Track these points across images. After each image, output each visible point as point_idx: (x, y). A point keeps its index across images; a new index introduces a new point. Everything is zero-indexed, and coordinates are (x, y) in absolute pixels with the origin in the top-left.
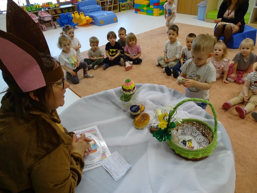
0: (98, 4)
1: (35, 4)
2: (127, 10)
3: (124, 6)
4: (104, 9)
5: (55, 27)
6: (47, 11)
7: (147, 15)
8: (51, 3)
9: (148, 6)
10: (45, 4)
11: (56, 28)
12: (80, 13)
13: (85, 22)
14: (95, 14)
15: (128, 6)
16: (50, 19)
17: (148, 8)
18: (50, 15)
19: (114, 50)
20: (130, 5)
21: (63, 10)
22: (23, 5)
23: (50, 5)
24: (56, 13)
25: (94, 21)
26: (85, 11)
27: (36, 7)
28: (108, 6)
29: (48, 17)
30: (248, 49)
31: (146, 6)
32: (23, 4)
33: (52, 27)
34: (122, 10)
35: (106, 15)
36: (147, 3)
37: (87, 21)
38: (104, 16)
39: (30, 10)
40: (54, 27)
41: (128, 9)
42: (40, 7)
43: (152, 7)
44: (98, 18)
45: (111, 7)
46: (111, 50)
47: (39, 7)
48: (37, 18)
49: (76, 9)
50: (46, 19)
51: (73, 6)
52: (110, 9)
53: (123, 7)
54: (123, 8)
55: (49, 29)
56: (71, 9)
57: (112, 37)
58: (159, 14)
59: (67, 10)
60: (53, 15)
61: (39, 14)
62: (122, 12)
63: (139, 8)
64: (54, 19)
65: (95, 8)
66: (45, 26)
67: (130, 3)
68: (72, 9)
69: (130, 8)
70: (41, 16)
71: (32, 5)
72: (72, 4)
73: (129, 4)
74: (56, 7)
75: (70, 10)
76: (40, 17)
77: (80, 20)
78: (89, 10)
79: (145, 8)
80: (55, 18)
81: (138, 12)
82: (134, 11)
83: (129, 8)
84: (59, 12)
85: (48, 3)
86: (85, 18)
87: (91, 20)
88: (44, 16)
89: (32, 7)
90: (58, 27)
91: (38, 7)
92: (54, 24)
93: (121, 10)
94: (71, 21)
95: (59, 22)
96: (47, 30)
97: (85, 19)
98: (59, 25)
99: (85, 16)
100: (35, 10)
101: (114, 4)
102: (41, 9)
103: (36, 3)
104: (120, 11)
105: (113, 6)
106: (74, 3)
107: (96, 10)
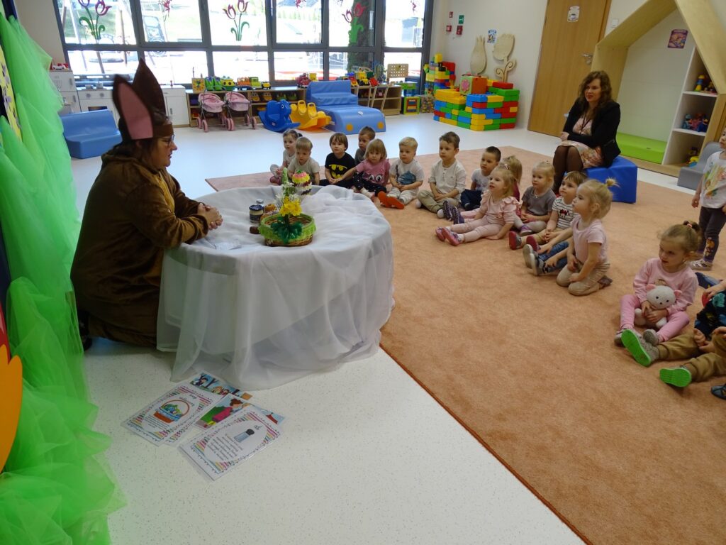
0: (353, 91)
1: (224, 77)
2: (421, 111)
3: (414, 104)
4: (363, 104)
5: (253, 126)
6: (245, 94)
7: (458, 125)
8: (256, 80)
9: (462, 107)
10: (244, 80)
11: (253, 128)
12: (309, 104)
13: (314, 123)
14: (339, 111)
15: (423, 105)
16: (245, 108)
17: (461, 111)
18: (247, 101)
19: (341, 168)
20: (429, 103)
21: (278, 96)
22: (199, 77)
23: (253, 83)
24: (262, 100)
25: (333, 123)
26: (322, 101)
27: (225, 83)
28: (374, 99)
29: (242, 104)
30: (540, 177)
31: (458, 107)
32: (201, 76)
33: (247, 126)
34: (408, 111)
35: (361, 113)
36: (461, 101)
37: (320, 120)
38: (356, 117)
39: (212, 88)
40: (250, 125)
41: (423, 111)
42: (233, 85)
43: (469, 109)
44: (343, 118)
45: (382, 101)
46: (334, 167)
47: (230, 83)
48: (222, 103)
49: (304, 97)
50: (238, 108)
51: (300, 89)
52: (377, 105)
53: (410, 104)
54: (410, 108)
55: (240, 129)
56: (295, 95)
57: (336, 140)
58: (483, 128)
59: (285, 96)
60: (253, 102)
61: (227, 97)
62: (407, 115)
63: (442, 110)
64: (255, 111)
65: (344, 99)
66: (232, 121)
67: (429, 98)
68: (297, 96)
69: (428, 110)
70: (230, 101)
71: (218, 79)
72: (299, 87)
73: (425, 101)
74: (263, 87)
75: (292, 98)
76: (227, 103)
77: (306, 117)
78: (329, 100)
79: (455, 112)
80: (258, 109)
81: (440, 118)
82: (432, 115)
83: (425, 108)
84: (268, 98)
85: (250, 79)
86: (315, 114)
87: (328, 121)
88: (235, 101)
89: (216, 83)
90: (259, 126)
91: (227, 84)
92: (253, 120)
93: (405, 110)
94: (287, 116)
95: (263, 117)
96: (234, 130)
97: (317, 116)
98: (262, 124)
99: (318, 110)
100: (221, 89)
101: (387, 97)
102: (233, 87)
103: (227, 77)
104: (402, 112)
105: (386, 100)
106: (302, 84)
107: (346, 102)
